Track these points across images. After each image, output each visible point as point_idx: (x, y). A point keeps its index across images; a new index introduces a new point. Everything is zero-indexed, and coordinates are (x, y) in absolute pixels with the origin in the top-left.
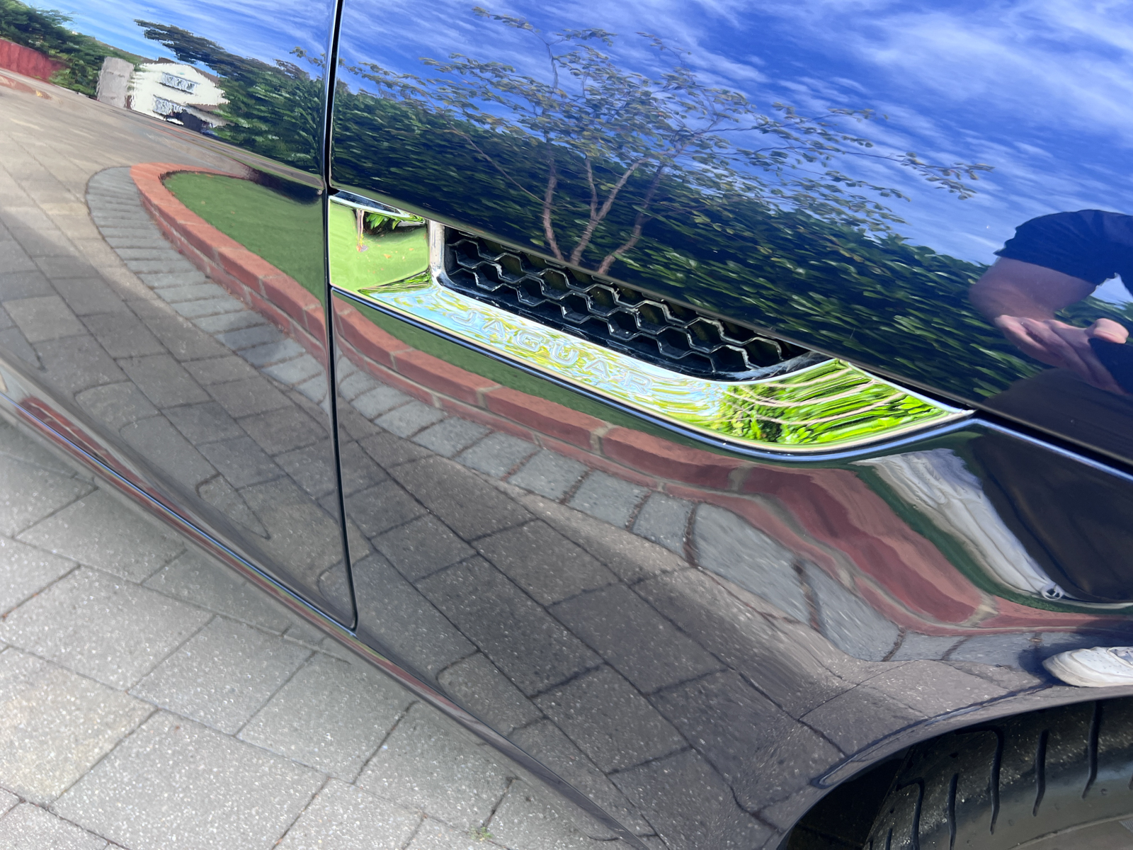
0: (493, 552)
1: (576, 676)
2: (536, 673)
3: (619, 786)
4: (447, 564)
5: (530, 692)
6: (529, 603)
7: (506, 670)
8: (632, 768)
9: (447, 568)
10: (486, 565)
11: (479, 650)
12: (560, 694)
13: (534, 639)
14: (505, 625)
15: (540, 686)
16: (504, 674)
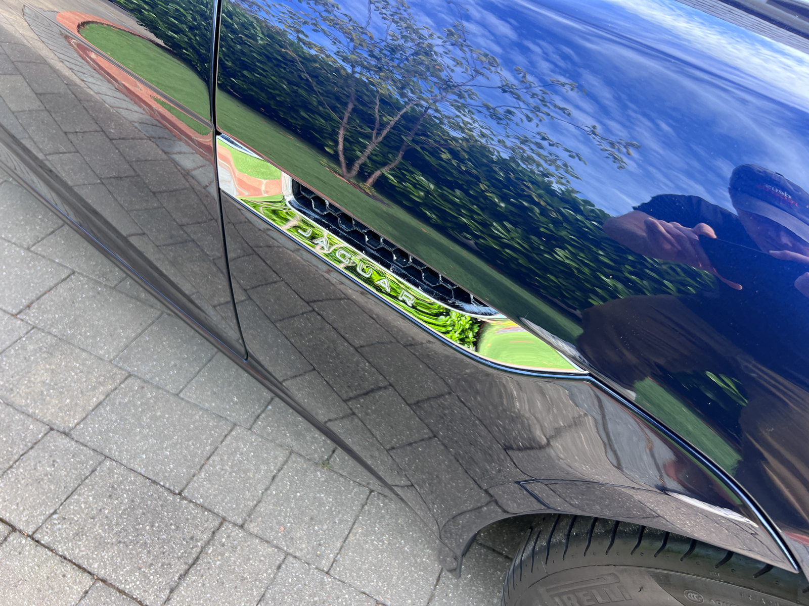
0: (324, 311)
1: (372, 391)
2: (349, 387)
3: (394, 457)
4: (294, 314)
5: (345, 397)
6: (346, 344)
7: (331, 383)
8: (402, 447)
9: (294, 316)
10: (319, 317)
11: (314, 369)
12: (362, 400)
13: (348, 367)
14: (330, 355)
15: (351, 395)
16: (330, 385)
